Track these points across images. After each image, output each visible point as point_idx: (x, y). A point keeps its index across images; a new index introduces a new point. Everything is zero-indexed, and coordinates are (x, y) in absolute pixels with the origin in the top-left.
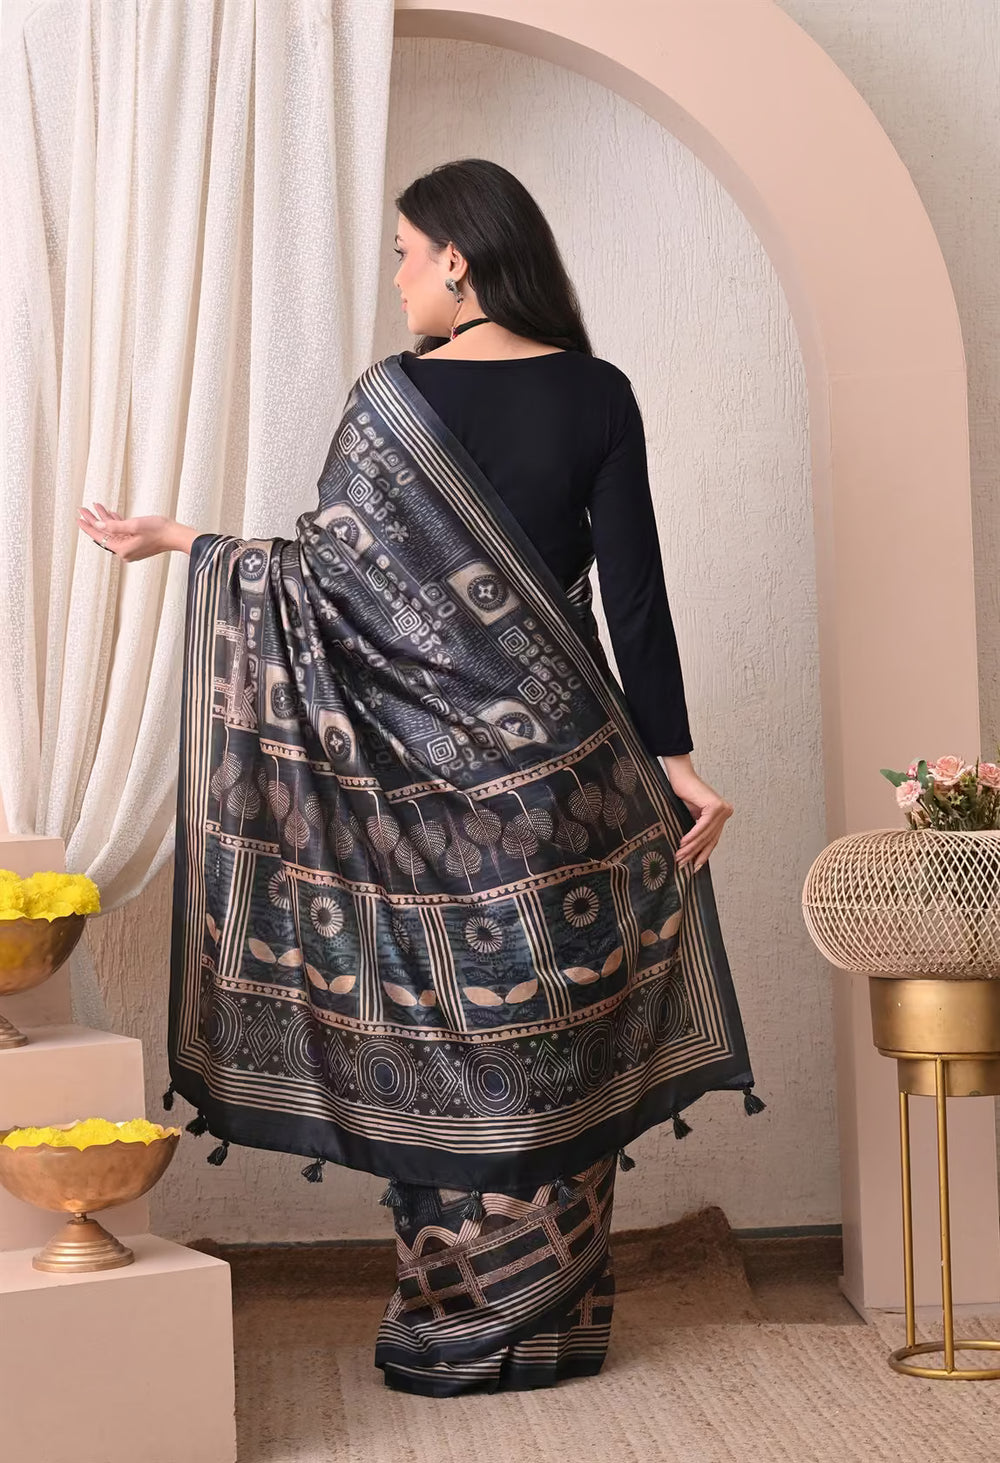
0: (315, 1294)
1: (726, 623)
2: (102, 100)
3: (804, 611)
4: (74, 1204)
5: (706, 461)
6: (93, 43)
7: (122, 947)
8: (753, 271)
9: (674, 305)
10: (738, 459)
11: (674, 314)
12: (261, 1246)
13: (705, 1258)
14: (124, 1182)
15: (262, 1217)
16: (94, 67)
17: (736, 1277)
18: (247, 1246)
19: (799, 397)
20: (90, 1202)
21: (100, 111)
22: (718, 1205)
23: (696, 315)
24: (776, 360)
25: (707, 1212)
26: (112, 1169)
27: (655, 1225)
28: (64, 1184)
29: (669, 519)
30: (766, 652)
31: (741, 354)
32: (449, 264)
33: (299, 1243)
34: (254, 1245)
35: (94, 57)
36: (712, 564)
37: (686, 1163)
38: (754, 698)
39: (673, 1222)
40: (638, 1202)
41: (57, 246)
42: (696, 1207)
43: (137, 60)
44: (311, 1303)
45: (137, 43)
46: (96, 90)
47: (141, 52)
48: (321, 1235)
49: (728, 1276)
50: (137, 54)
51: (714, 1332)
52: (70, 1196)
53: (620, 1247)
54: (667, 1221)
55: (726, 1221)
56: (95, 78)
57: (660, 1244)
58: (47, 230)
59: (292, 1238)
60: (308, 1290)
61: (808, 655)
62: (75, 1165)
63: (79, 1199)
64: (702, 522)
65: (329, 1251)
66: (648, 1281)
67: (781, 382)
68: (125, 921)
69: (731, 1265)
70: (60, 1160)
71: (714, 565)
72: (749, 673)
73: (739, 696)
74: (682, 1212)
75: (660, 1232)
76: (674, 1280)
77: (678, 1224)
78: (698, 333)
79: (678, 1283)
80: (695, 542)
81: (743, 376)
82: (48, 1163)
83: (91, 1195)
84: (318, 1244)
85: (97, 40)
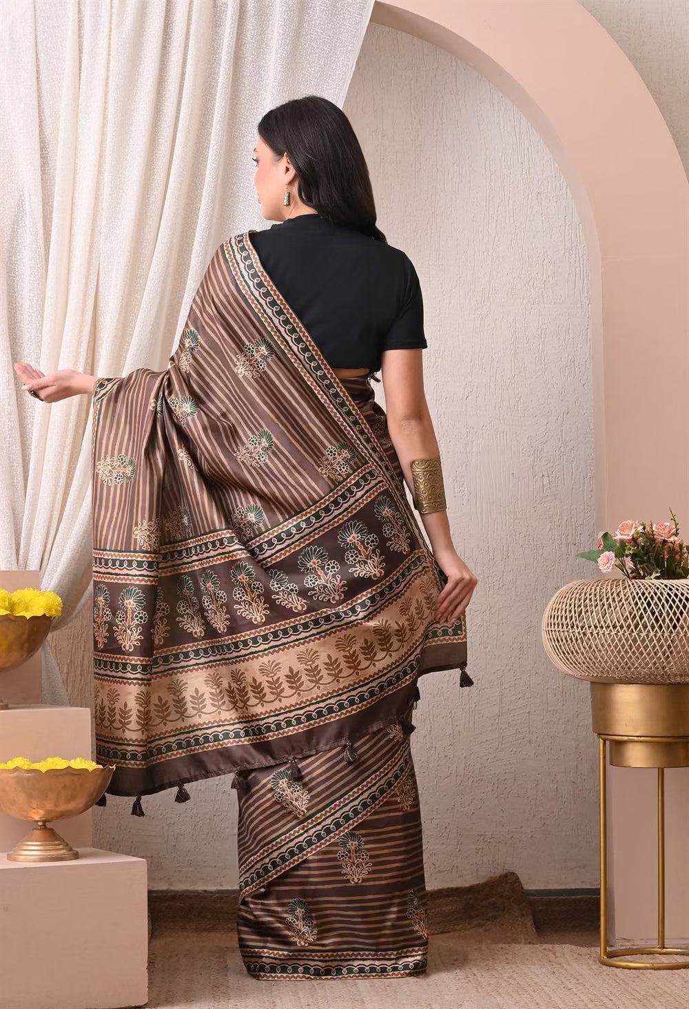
0: (216, 929)
1: (529, 443)
2: (85, 51)
3: (587, 436)
4: (37, 812)
5: (517, 325)
6: (80, 11)
7: (82, 670)
8: (554, 187)
9: (496, 211)
10: (541, 323)
11: (495, 218)
12: (177, 892)
13: (504, 910)
14: (72, 798)
15: (179, 871)
16: (80, 28)
17: (526, 924)
18: (167, 891)
19: (586, 279)
20: (48, 812)
21: (83, 59)
22: (514, 871)
23: (512, 219)
24: (570, 253)
25: (506, 876)
26: (64, 787)
27: (467, 885)
28: (30, 796)
29: (489, 366)
30: (558, 465)
31: (544, 248)
32: (285, 169)
33: (205, 891)
34: (172, 891)
35: (80, 21)
36: (520, 400)
37: (492, 840)
38: (549, 498)
39: (481, 882)
40: (455, 867)
41: (48, 153)
42: (499, 873)
43: (111, 23)
44: (212, 935)
45: (111, 11)
46: (80, 45)
47: (114, 17)
48: (221, 885)
49: (521, 923)
50: (111, 19)
51: (502, 948)
52: (35, 806)
53: (441, 900)
54: (476, 882)
55: (520, 883)
56: (80, 36)
57: (471, 899)
58: (41, 142)
59: (200, 887)
60: (211, 926)
61: (589, 468)
62: (39, 784)
63: (42, 809)
64: (513, 368)
65: (227, 897)
66: (461, 926)
67: (573, 269)
68: (84, 651)
69: (523, 915)
70: (28, 779)
71: (522, 400)
72: (546, 480)
73: (538, 497)
74: (489, 876)
75: (471, 889)
76: (480, 925)
77: (485, 884)
78: (513, 232)
79: (483, 928)
80: (507, 384)
81: (545, 264)
82: (19, 781)
83: (50, 806)
84: (219, 892)
85: (83, 9)
